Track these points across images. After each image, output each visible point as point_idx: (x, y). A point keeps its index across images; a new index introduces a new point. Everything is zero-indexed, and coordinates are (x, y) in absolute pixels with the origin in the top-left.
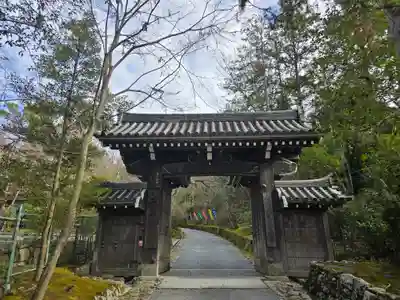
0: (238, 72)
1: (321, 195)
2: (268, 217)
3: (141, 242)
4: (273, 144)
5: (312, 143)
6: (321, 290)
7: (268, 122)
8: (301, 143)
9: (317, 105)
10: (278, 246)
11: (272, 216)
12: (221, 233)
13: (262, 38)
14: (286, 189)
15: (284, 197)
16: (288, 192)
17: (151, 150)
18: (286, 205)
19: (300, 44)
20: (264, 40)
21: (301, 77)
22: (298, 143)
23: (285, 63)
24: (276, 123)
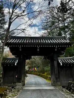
0: (46, 24)
1: (72, 62)
2: (56, 68)
3: (16, 76)
4: (58, 46)
5: (69, 46)
6: (72, 89)
7: (56, 40)
8: (66, 46)
9: (70, 35)
10: (59, 77)
11: (57, 68)
12: (39, 75)
13: (54, 13)
14: (61, 60)
15: (61, 62)
16: (62, 61)
17: (20, 48)
18: (61, 64)
19: (65, 16)
20: (54, 14)
21: (66, 26)
22: (65, 46)
23: (60, 21)
24: (58, 40)
